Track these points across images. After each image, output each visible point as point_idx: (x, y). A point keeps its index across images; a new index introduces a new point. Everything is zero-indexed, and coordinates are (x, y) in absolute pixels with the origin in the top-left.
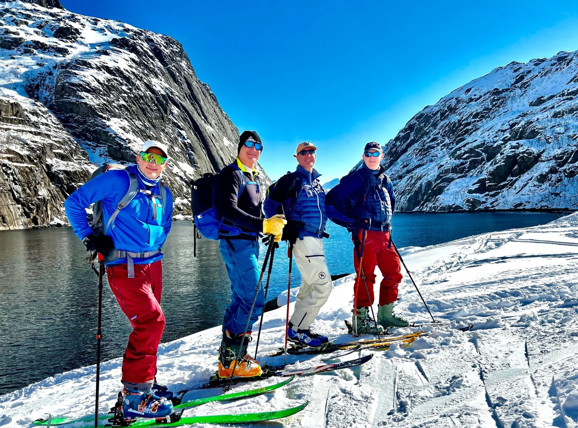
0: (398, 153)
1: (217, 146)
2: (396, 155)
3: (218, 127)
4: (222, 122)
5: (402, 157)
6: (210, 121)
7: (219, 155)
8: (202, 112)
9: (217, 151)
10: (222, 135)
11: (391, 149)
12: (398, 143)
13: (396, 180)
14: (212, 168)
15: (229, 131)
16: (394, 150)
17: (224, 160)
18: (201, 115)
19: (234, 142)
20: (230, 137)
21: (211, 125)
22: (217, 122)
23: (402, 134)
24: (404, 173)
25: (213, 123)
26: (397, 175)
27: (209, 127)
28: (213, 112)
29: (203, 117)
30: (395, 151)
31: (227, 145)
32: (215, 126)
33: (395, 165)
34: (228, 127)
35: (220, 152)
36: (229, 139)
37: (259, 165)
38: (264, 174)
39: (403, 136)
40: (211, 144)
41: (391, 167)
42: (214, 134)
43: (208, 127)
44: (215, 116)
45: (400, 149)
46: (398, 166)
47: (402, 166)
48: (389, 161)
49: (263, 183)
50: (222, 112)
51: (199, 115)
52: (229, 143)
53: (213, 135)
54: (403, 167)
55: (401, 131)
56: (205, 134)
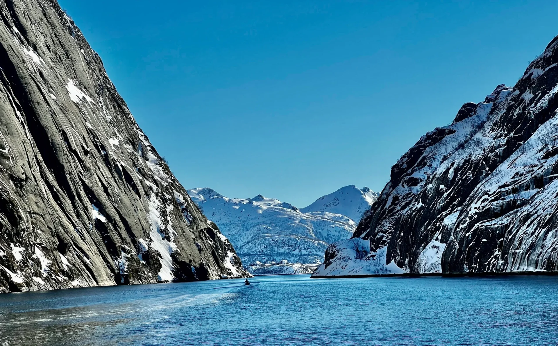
0: (527, 119)
1: (52, 103)
2: (524, 124)
3: (52, 55)
4: (64, 42)
5: (543, 130)
6: (33, 38)
7: (57, 125)
8: (14, 15)
9: (53, 114)
10: (64, 74)
11: (510, 109)
12: (528, 95)
13: (528, 188)
14: (40, 158)
15: (81, 66)
16: (517, 111)
17: (72, 139)
18: (12, 24)
19: (93, 92)
20: (84, 79)
21: (35, 49)
22: (50, 42)
23: (538, 72)
24: (548, 172)
25: (41, 42)
26: (529, 177)
27: (32, 53)
28: (41, 15)
29: (15, 30)
30: (520, 116)
31: (75, 100)
32: (46, 50)
33: (523, 151)
34: (78, 55)
35: (61, 117)
36: (81, 85)
37: (153, 150)
38: (168, 173)
39: (541, 78)
40: (37, 97)
41: (513, 156)
42: (44, 72)
43: (29, 53)
44: (45, 28)
45: (533, 110)
46: (531, 153)
47: (542, 154)
48: (504, 141)
49: (168, 196)
50: (61, 15)
51: (6, 23)
52: (81, 95)
53: (41, 74)
54: (546, 157)
55: (536, 65)
56: (23, 72)
